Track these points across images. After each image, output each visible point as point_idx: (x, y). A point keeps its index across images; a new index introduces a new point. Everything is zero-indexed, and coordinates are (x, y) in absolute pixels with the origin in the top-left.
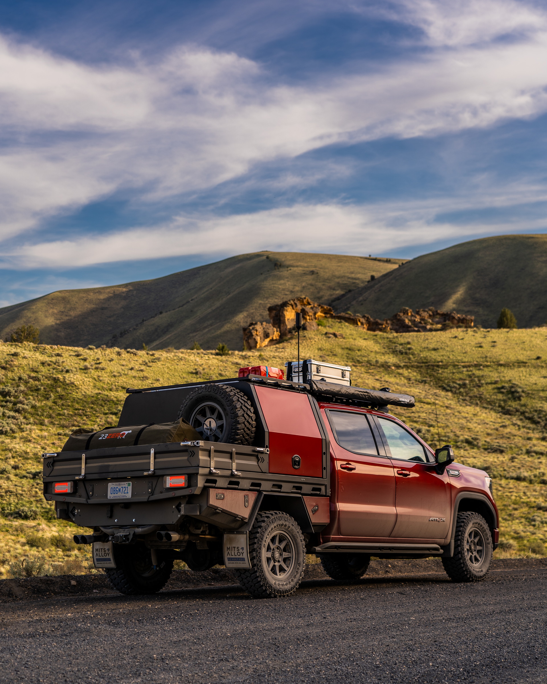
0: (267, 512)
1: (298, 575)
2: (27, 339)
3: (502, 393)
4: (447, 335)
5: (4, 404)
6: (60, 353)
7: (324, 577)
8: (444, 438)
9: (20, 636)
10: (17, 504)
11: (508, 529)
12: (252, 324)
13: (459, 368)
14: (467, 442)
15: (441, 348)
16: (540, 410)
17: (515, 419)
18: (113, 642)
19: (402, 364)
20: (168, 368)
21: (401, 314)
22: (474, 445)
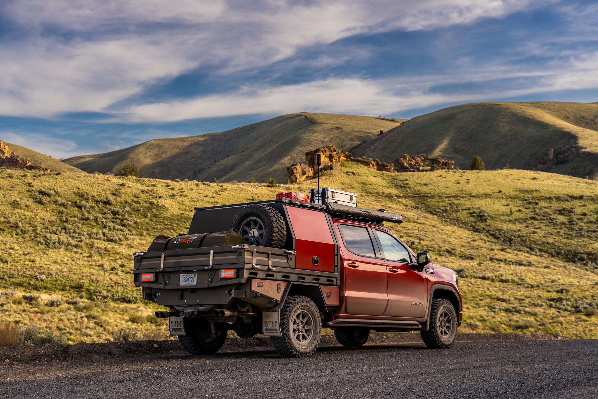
0: (294, 296)
1: (316, 342)
2: (131, 173)
3: (473, 216)
4: (434, 175)
5: (114, 220)
6: (155, 184)
7: (337, 344)
8: (431, 249)
9: (112, 381)
10: (123, 292)
11: (476, 314)
12: (293, 165)
13: (442, 198)
14: (448, 251)
15: (430, 184)
16: (500, 229)
17: (482, 235)
18: (178, 386)
19: (401, 195)
20: (233, 196)
21: (402, 159)
22: (452, 254)
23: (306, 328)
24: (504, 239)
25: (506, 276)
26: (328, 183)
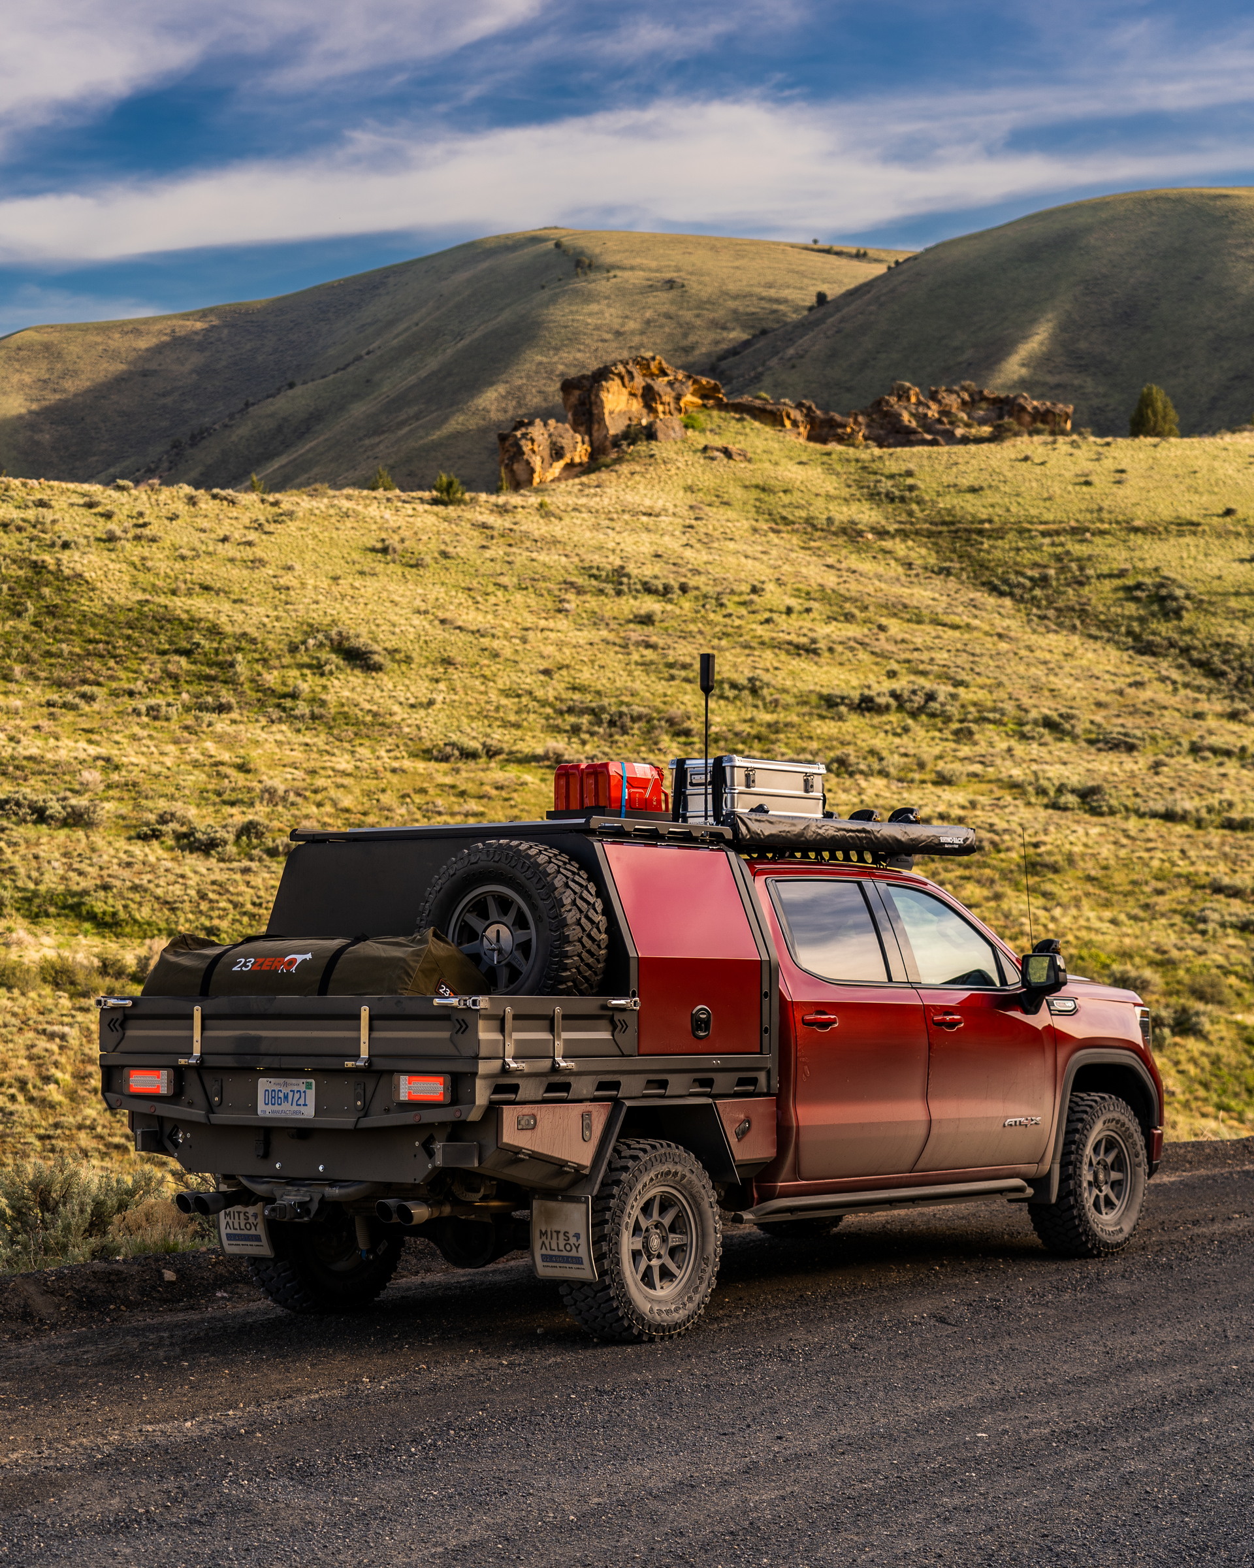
0: (636, 1144)
3: (1137, 600)
4: (1005, 454)
6: (45, 498)
8: (991, 716)
11: (1141, 942)
12: (520, 425)
13: (1032, 538)
14: (1048, 723)
15: (990, 487)
16: (1228, 643)
17: (1165, 664)
19: (892, 528)
20: (315, 537)
21: (893, 400)
22: (1064, 733)
23: (671, 1244)
24: (1240, 679)
25: (1245, 810)
26: (641, 487)
